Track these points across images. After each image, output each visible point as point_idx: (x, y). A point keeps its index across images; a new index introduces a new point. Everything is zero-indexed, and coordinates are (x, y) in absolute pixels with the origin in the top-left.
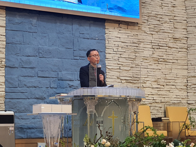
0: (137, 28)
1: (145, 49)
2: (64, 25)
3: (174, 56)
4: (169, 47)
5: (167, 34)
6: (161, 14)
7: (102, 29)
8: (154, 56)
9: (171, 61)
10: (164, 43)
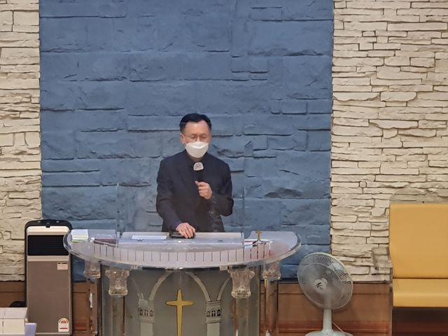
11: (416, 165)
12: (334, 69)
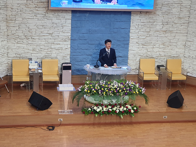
0: (153, 13)
1: (157, 25)
2: (105, 15)
3: (178, 28)
4: (175, 23)
5: (174, 15)
6: (172, 2)
7: (129, 15)
8: (164, 29)
9: (175, 32)
10: (171, 21)
11: (145, 51)
12: (130, 32)
